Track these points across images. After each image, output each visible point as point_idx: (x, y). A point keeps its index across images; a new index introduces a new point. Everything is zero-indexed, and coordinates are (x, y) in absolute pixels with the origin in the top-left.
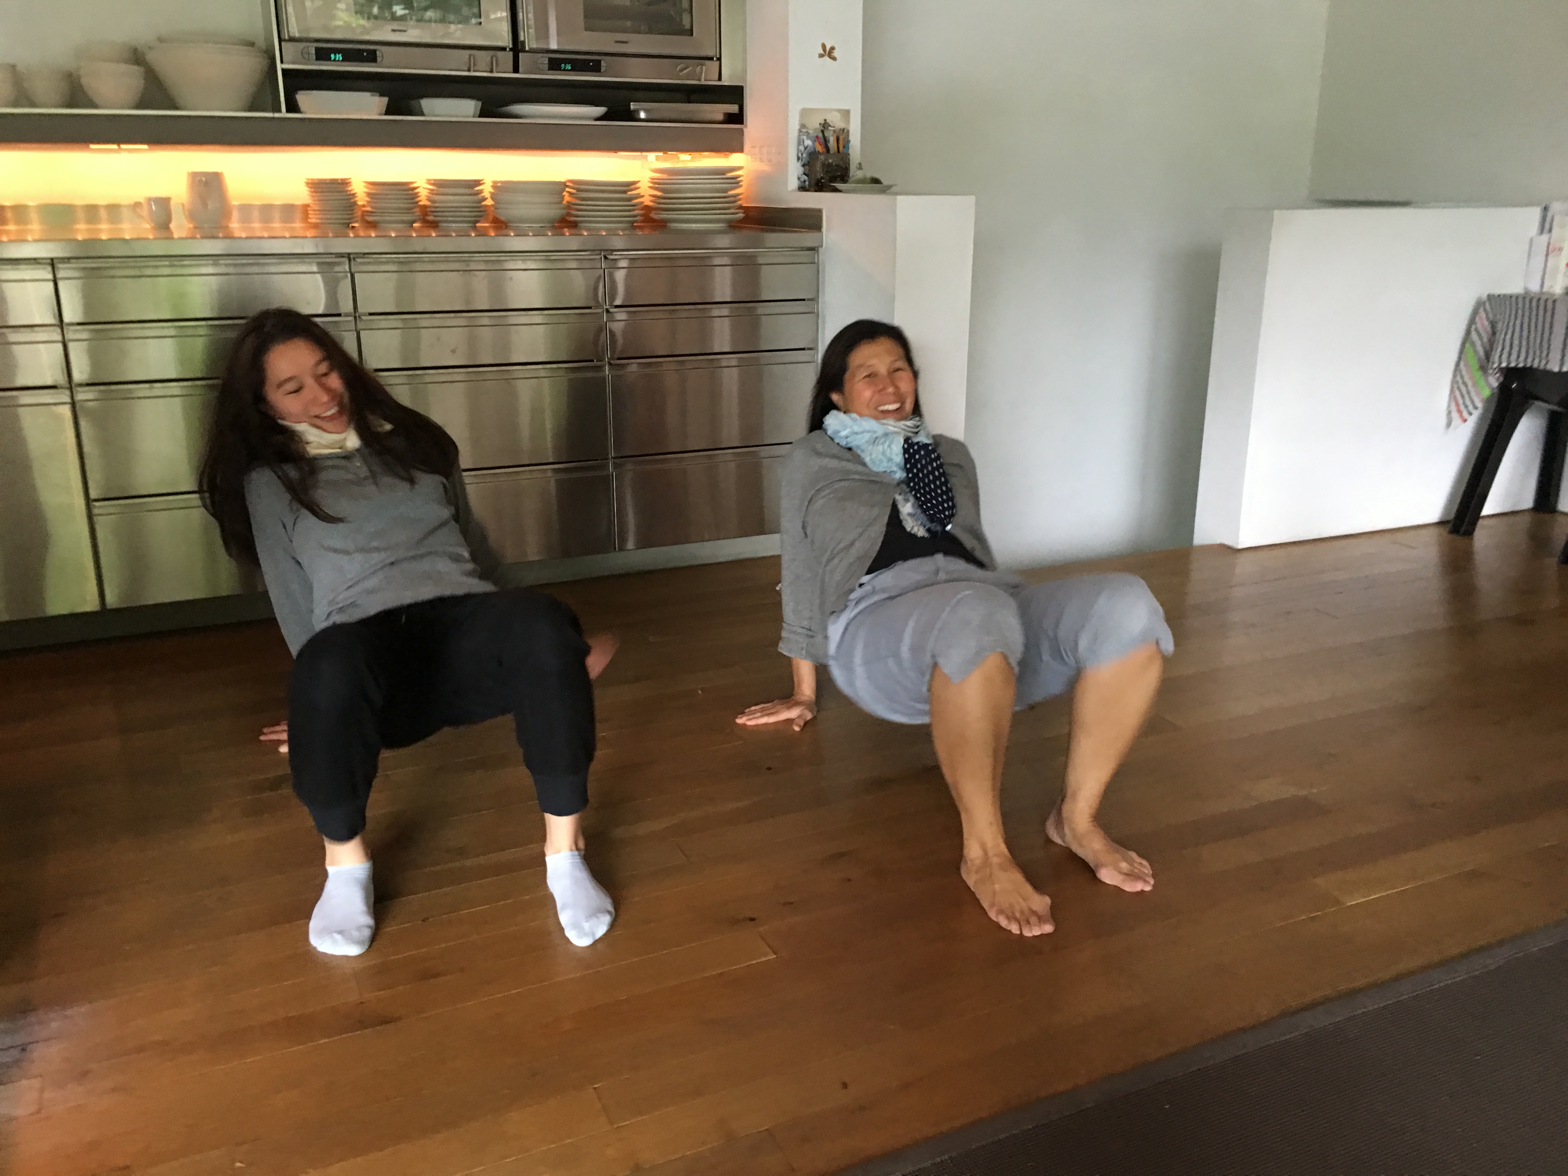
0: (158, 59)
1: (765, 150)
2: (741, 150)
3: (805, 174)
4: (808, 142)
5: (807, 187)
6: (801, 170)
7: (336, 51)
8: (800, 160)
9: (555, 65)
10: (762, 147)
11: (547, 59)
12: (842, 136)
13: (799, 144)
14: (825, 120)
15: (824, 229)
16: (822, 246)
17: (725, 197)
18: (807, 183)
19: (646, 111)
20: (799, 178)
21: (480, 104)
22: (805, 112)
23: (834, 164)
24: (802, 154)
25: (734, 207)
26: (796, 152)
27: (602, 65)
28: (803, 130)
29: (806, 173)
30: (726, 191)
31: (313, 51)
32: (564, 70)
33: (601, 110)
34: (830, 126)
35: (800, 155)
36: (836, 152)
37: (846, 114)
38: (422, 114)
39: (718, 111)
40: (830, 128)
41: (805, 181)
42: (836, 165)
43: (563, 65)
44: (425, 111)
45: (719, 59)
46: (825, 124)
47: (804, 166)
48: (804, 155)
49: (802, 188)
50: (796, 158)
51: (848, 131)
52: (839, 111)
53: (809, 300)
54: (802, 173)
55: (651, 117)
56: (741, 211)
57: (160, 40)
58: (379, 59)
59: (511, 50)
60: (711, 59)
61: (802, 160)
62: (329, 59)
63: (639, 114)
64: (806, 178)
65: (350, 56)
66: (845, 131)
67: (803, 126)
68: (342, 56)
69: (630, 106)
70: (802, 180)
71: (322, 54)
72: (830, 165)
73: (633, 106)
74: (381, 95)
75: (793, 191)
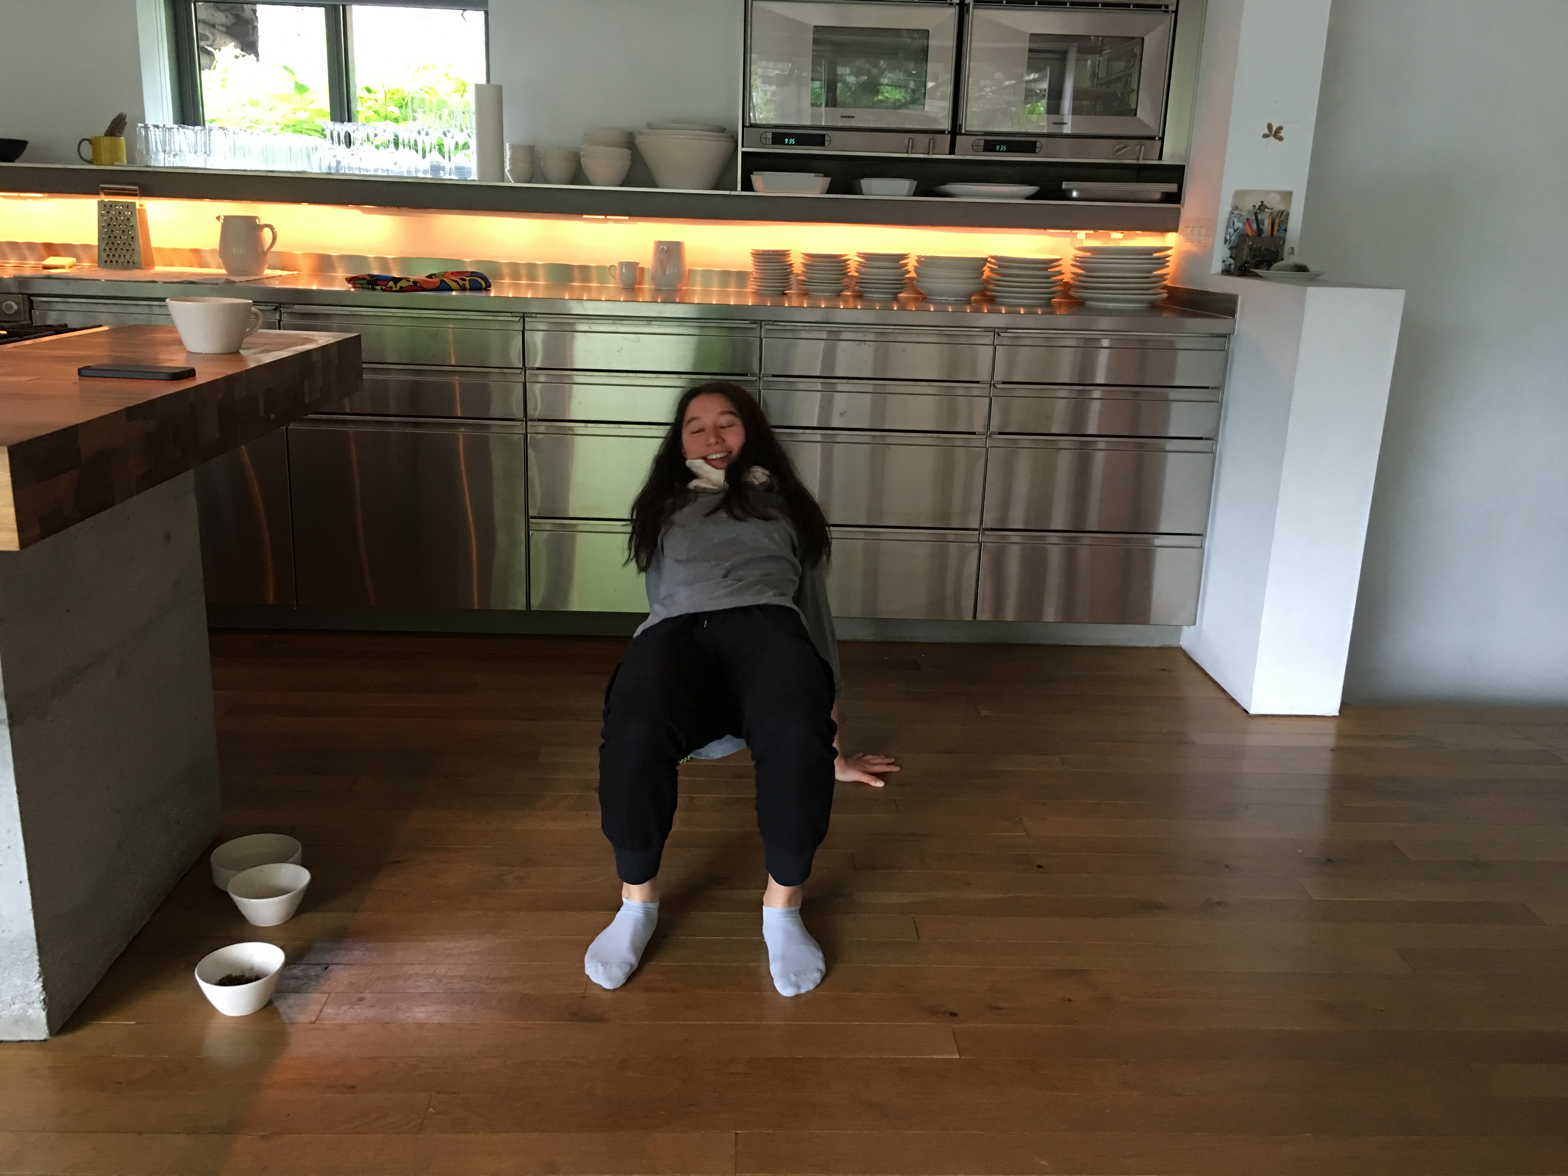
0: (647, 144)
1: (1196, 230)
2: (1175, 230)
3: (1231, 257)
4: (1238, 225)
5: (1232, 271)
6: (1228, 253)
7: (789, 136)
8: (1228, 243)
9: (989, 146)
10: (1194, 227)
11: (983, 141)
12: (1281, 219)
13: (1228, 227)
14: (1262, 202)
15: (1238, 316)
16: (1234, 333)
17: (1148, 278)
18: (1232, 267)
19: (1078, 190)
20: (1224, 261)
21: (915, 183)
22: (1239, 194)
23: (1263, 248)
24: (1230, 237)
25: (1159, 287)
26: (1224, 234)
27: (1037, 146)
28: (1235, 212)
29: (1233, 256)
30: (1150, 271)
31: (770, 136)
32: (999, 151)
33: (1031, 189)
34: (1267, 208)
35: (1228, 237)
36: (1270, 235)
37: (1288, 196)
38: (862, 194)
39: (1157, 189)
40: (1266, 210)
41: (1230, 265)
42: (1265, 249)
43: (998, 147)
44: (864, 190)
45: (1162, 139)
46: (1261, 205)
47: (1230, 249)
48: (1233, 238)
49: (1226, 272)
50: (1224, 239)
51: (1288, 214)
52: (1278, 192)
53: (1213, 388)
54: (1229, 256)
55: (1083, 196)
56: (1165, 291)
57: (650, 126)
58: (827, 143)
59: (949, 132)
60: (1153, 138)
61: (1229, 243)
62: (784, 143)
63: (1071, 193)
64: (1232, 261)
65: (803, 139)
66: (1284, 213)
67: (1235, 208)
68: (794, 141)
69: (1062, 185)
70: (1227, 263)
71: (778, 139)
72: (1259, 249)
73: (1065, 185)
74: (825, 176)
75: (1217, 274)
